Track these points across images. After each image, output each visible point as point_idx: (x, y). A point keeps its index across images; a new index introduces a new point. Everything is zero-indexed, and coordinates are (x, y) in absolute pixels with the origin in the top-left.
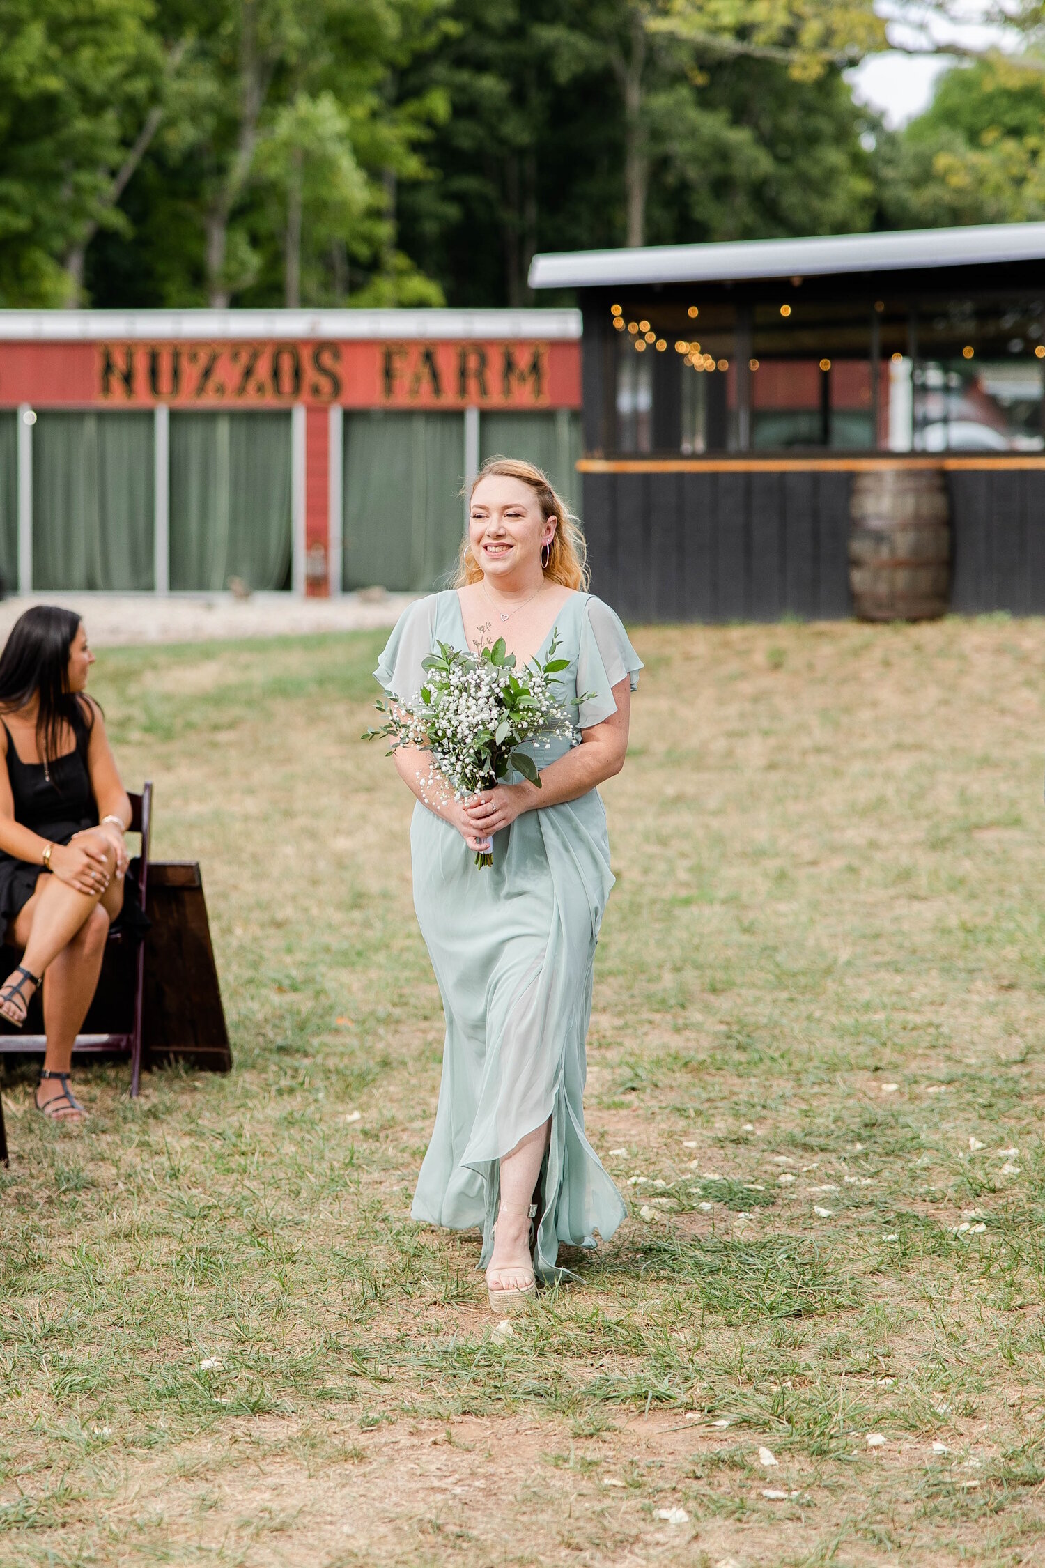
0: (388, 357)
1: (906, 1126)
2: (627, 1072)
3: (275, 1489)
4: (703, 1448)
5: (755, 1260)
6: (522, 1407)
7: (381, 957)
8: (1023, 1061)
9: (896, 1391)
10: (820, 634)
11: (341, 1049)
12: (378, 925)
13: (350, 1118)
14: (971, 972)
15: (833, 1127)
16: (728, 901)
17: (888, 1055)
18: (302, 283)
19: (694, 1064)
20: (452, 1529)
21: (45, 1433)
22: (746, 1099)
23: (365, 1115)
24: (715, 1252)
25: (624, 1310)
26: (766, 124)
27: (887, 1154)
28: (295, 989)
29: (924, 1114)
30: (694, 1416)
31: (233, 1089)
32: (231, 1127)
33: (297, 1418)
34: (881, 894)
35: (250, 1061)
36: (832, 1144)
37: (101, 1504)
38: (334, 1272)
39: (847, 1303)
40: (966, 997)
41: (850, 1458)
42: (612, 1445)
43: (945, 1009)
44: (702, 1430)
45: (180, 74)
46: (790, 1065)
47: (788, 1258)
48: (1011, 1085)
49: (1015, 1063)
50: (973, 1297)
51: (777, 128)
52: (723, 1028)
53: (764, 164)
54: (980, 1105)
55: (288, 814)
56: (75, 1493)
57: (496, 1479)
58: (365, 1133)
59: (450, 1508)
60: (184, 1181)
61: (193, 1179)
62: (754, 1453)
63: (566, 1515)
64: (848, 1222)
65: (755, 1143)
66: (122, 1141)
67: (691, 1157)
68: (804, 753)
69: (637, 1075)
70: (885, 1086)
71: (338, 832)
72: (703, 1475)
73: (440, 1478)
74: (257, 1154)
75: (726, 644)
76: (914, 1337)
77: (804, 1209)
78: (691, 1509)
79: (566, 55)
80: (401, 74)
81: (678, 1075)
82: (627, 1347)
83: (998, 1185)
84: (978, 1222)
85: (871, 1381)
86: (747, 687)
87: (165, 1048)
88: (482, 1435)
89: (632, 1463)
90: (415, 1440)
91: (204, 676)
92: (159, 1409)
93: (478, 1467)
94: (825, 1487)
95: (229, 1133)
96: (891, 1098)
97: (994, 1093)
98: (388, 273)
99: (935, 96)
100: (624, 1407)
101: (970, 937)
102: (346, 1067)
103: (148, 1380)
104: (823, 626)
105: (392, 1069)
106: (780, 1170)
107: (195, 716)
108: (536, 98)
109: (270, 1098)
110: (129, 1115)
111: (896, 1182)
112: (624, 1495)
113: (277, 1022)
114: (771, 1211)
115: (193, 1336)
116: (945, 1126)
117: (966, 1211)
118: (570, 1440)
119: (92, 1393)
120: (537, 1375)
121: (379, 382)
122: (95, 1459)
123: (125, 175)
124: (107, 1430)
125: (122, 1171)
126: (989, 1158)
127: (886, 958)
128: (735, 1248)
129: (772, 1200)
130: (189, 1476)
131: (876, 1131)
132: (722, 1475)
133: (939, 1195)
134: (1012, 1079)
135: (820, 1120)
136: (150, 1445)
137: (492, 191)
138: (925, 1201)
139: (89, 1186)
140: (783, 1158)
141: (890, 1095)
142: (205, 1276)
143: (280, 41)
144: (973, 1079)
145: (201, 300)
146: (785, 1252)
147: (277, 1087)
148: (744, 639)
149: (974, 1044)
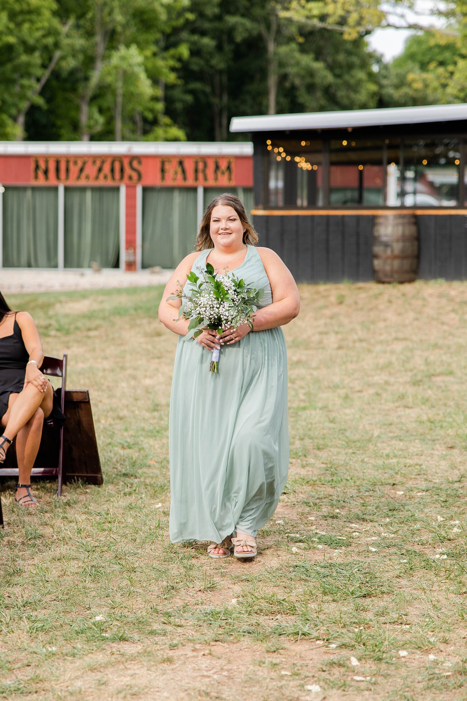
0: (163, 163)
1: (409, 510)
3: (132, 676)
4: (326, 657)
5: (345, 572)
6: (242, 639)
8: (459, 481)
9: (411, 631)
10: (360, 288)
11: (152, 475)
13: (157, 506)
14: (434, 441)
15: (375, 511)
16: (323, 408)
17: (399, 478)
18: (122, 130)
19: (312, 482)
20: (214, 694)
21: (26, 650)
22: (336, 498)
23: (164, 505)
24: (325, 567)
25: (286, 594)
26: (329, 59)
27: (401, 523)
28: (130, 447)
29: (416, 505)
30: (320, 643)
31: (104, 493)
32: (103, 510)
33: (140, 643)
34: (392, 405)
35: (111, 480)
36: (375, 518)
37: (53, 683)
38: (153, 576)
39: (386, 591)
40: (432, 452)
41: (392, 662)
42: (284, 656)
43: (423, 457)
44: (324, 649)
45: (68, 36)
46: (355, 482)
47: (359, 570)
48: (455, 492)
49: (456, 482)
50: (443, 588)
51: (334, 61)
52: (324, 466)
53: (330, 78)
54: (441, 501)
55: (123, 368)
56: (41, 677)
57: (232, 671)
58: (164, 513)
59: (212, 685)
60: (83, 534)
61: (88, 534)
62: (349, 659)
63: (265, 688)
64: (384, 554)
65: (341, 518)
66: (55, 516)
67: (312, 524)
68: (354, 342)
70: (398, 492)
71: (146, 376)
72: (326, 670)
73: (207, 671)
74: (116, 522)
75: (318, 293)
76: (418, 606)
77: (364, 548)
78: (321, 685)
79: (240, 29)
80: (167, 36)
81: (305, 487)
82: (288, 611)
83: (451, 537)
84: (443, 554)
85: (399, 627)
86: (327, 312)
87: (73, 474)
88: (225, 651)
89: (294, 664)
90: (195, 654)
91: (83, 306)
92: (78, 639)
93: (224, 666)
94: (382, 675)
95: (103, 513)
97: (447, 495)
98: (161, 126)
99: (405, 48)
100: (288, 638)
101: (433, 425)
102: (154, 483)
103: (71, 626)
104: (361, 285)
106: (353, 530)
107: (79, 324)
108: (227, 48)
109: (121, 497)
110: (58, 505)
111: (405, 536)
112: (291, 679)
113: (122, 462)
114: (350, 549)
115: (91, 606)
116: (426, 510)
117: (437, 549)
118: (265, 653)
119: (47, 632)
120: (248, 623)
121: (159, 175)
122: (49, 662)
123: (43, 81)
124: (54, 649)
125: (55, 530)
126: (446, 525)
127: (395, 434)
128: (334, 566)
129: (350, 544)
130: (92, 670)
131: (395, 513)
132: (335, 669)
133: (425, 542)
134: (455, 489)
135: (369, 508)
136: (74, 655)
137: (208, 89)
138: (419, 544)
139: (41, 537)
140: (353, 525)
141: (401, 496)
142: (95, 578)
143: (113, 21)
144: (438, 489)
145: (77, 137)
146: (357, 568)
147: (124, 492)
148: (326, 290)
149: (437, 473)
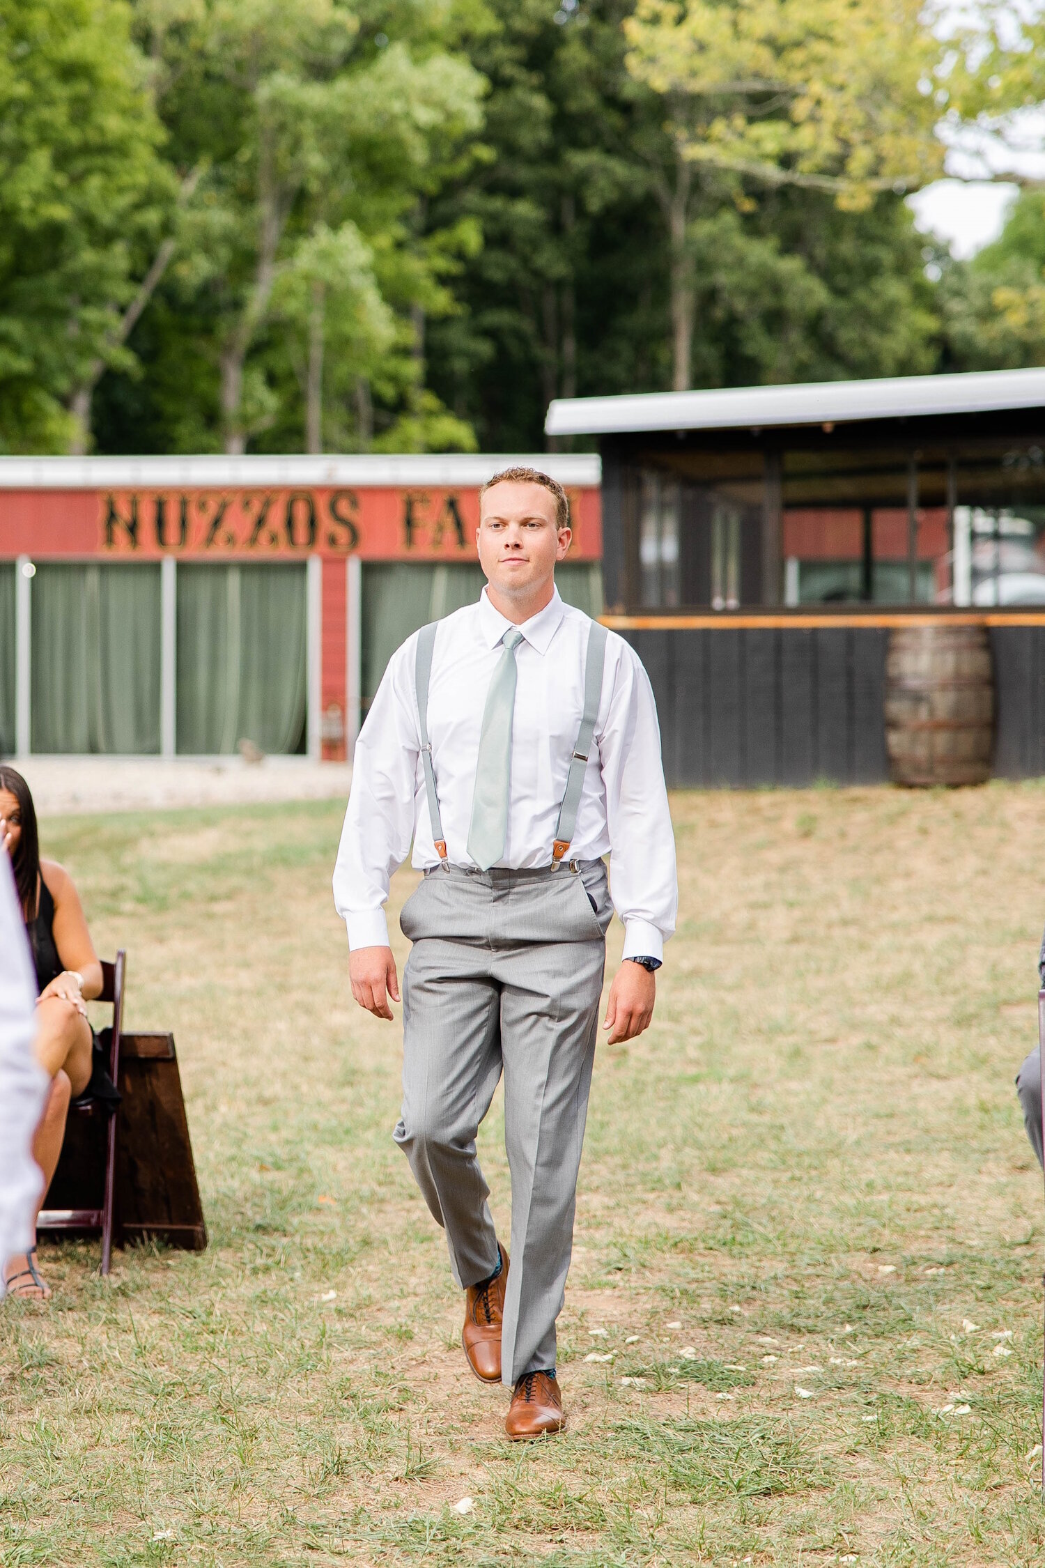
0: (410, 505)
1: (900, 1307)
2: (615, 1252)
5: (728, 1440)
7: (369, 1135)
8: (1027, 1243)
10: (855, 800)
11: (322, 1228)
12: (370, 1102)
13: (325, 1297)
14: (985, 1152)
15: (823, 1308)
16: (741, 1078)
17: (888, 1236)
18: (324, 426)
22: (735, 1279)
23: (341, 1294)
25: (588, 1487)
26: (820, 252)
27: (877, 1336)
28: (278, 1167)
31: (206, 1267)
32: (201, 1304)
34: (901, 1072)
35: (226, 1240)
36: (820, 1325)
38: (296, 1449)
39: (817, 1482)
40: (977, 1178)
43: (953, 1189)
45: (192, 204)
46: (785, 1245)
47: (763, 1438)
48: (1013, 1266)
49: (1020, 1244)
50: (948, 1477)
51: (832, 256)
52: (716, 1208)
53: (819, 296)
54: (978, 1287)
55: (284, 988)
58: (339, 1312)
60: (150, 1359)
61: (160, 1357)
64: (828, 1403)
65: (740, 1324)
66: (89, 1318)
67: (672, 1336)
68: (830, 926)
69: (625, 1255)
70: (881, 1268)
74: (226, 1332)
75: (756, 811)
76: (883, 1515)
77: (785, 1390)
79: (600, 182)
80: (429, 201)
81: (667, 1255)
82: (588, 1523)
83: (988, 1367)
84: (963, 1403)
86: (774, 856)
87: (138, 1226)
91: (200, 845)
95: (200, 1311)
96: (887, 1280)
97: (994, 1275)
98: (415, 414)
99: (1006, 223)
101: (987, 1117)
102: (325, 1247)
103: (99, 1551)
104: (858, 791)
105: (373, 1248)
106: (763, 1351)
107: (191, 886)
108: (574, 228)
109: (243, 1277)
110: (98, 1294)
111: (883, 1364)
113: (256, 1200)
114: (751, 1391)
115: (150, 1508)
116: (940, 1308)
117: (952, 1393)
119: (43, 1564)
120: (494, 1549)
121: (400, 531)
123: (135, 311)
125: (88, 1348)
126: (981, 1340)
127: (897, 1139)
128: (708, 1427)
129: (753, 1380)
131: (868, 1312)
133: (926, 1377)
134: (1014, 1261)
135: (809, 1301)
137: (527, 326)
138: (911, 1383)
139: (53, 1363)
140: (768, 1339)
141: (887, 1277)
142: (165, 1451)
143: (300, 168)
144: (974, 1261)
145: (215, 443)
146: (760, 1431)
147: (252, 1266)
148: (773, 805)
149: (979, 1225)
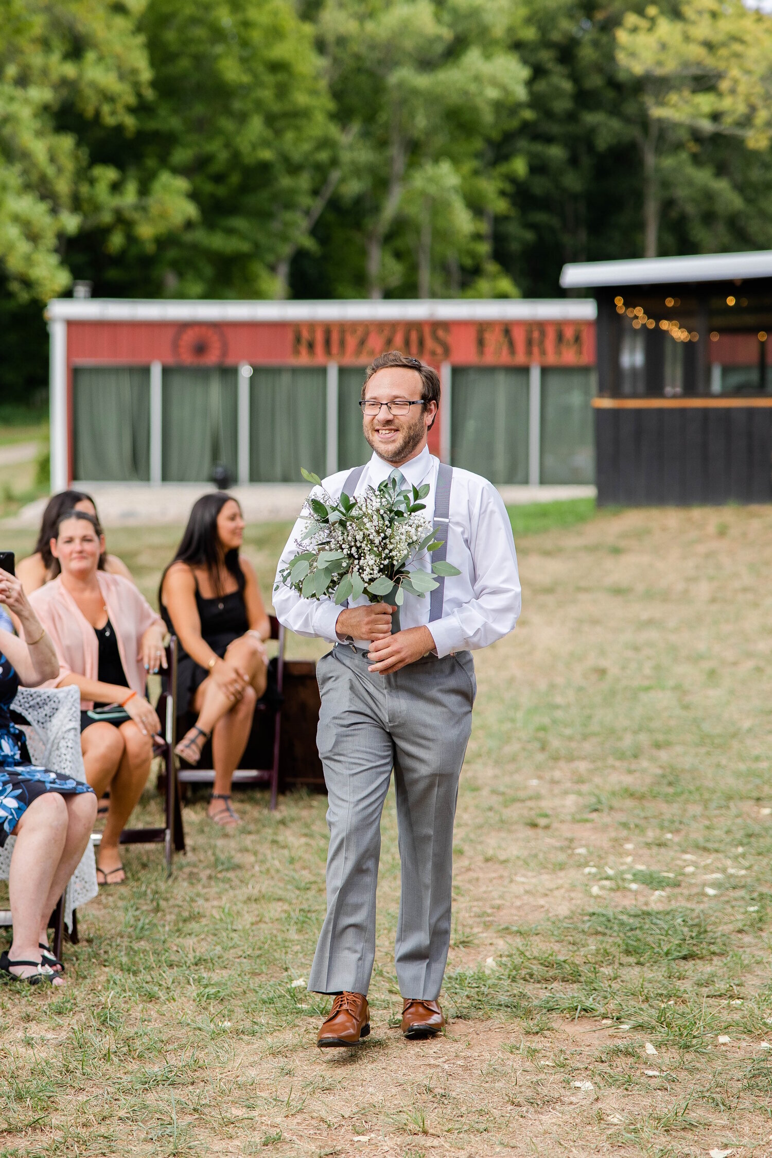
0: (481, 333)
2: (593, 800)
4: (609, 1042)
6: (495, 1014)
9: (742, 1008)
10: (753, 514)
16: (677, 688)
19: (639, 794)
20: (439, 1091)
21: (188, 1025)
22: (669, 817)
24: (636, 916)
25: (570, 953)
26: (738, 176)
30: (608, 1022)
37: (217, 1071)
39: (718, 951)
41: (705, 1051)
42: (550, 1040)
44: (611, 1031)
45: (351, 148)
51: (746, 179)
52: (659, 771)
53: (738, 204)
56: (201, 1063)
57: (471, 1059)
59: (440, 1077)
62: (642, 1046)
63: (514, 1084)
64: (727, 899)
65: (671, 846)
66: (261, 839)
67: (628, 855)
68: (735, 592)
69: (600, 801)
70: (762, 811)
72: (607, 1060)
73: (436, 1058)
75: (690, 520)
76: (759, 974)
77: (699, 889)
78: (595, 1081)
79: (604, 132)
80: (495, 146)
81: (626, 801)
85: (726, 1002)
86: (701, 549)
87: (294, 780)
88: (467, 1031)
89: (561, 1051)
92: (262, 1011)
93: (461, 1052)
94: (686, 1069)
96: (766, 818)
98: (486, 276)
100: (562, 1015)
103: (258, 992)
104: (755, 508)
106: (687, 863)
110: (267, 823)
112: (553, 1071)
114: (677, 891)
115: (290, 965)
118: (523, 1035)
119: (221, 1000)
120: (509, 994)
121: (474, 347)
122: (217, 1042)
123: (315, 215)
124: (227, 1024)
125: (259, 859)
128: (650, 914)
129: (678, 883)
130: (275, 1053)
131: (753, 839)
132: (619, 1060)
136: (253, 1034)
137: (556, 223)
139: (237, 868)
140: (688, 856)
142: (303, 926)
146: (682, 917)
148: (701, 517)
